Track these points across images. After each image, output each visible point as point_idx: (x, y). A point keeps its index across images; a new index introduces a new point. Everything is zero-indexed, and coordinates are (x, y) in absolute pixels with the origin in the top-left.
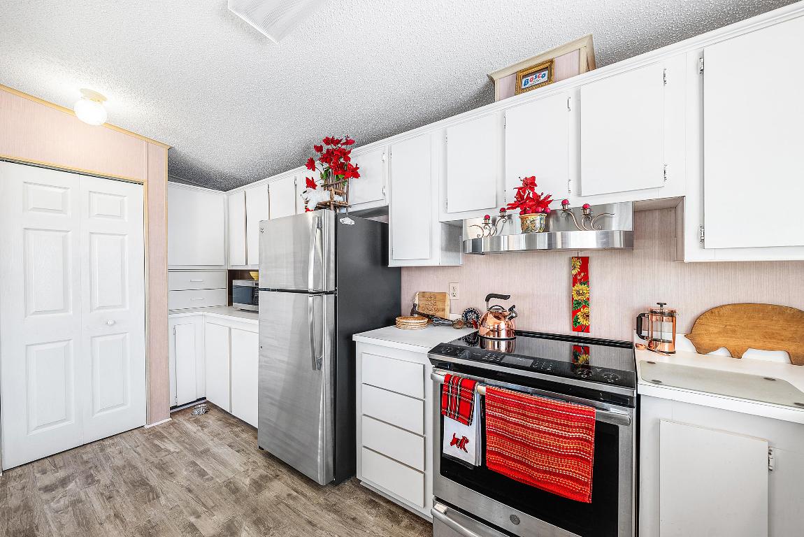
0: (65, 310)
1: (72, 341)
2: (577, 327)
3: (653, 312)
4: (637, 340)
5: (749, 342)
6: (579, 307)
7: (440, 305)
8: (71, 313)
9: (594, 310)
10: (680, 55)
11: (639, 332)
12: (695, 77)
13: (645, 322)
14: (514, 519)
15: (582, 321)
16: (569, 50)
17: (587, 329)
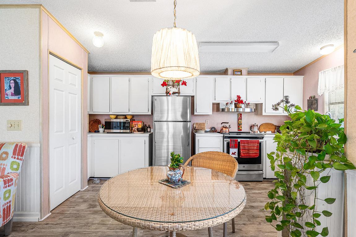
0: (62, 131)
1: (64, 147)
2: (239, 129)
3: (254, 125)
4: (250, 131)
5: (267, 130)
6: (239, 125)
7: (203, 127)
8: (64, 132)
9: (242, 126)
10: (262, 78)
11: (251, 130)
12: (265, 82)
13: (252, 128)
14: (244, 167)
15: (240, 128)
16: (244, 69)
17: (241, 130)
